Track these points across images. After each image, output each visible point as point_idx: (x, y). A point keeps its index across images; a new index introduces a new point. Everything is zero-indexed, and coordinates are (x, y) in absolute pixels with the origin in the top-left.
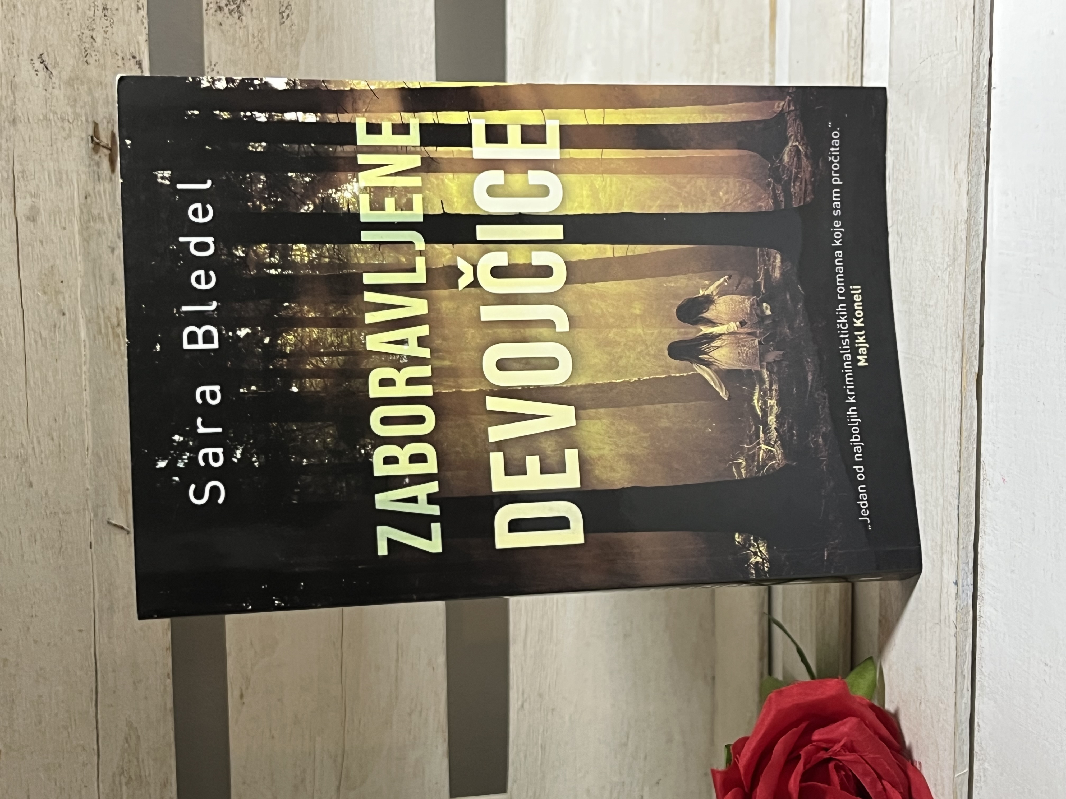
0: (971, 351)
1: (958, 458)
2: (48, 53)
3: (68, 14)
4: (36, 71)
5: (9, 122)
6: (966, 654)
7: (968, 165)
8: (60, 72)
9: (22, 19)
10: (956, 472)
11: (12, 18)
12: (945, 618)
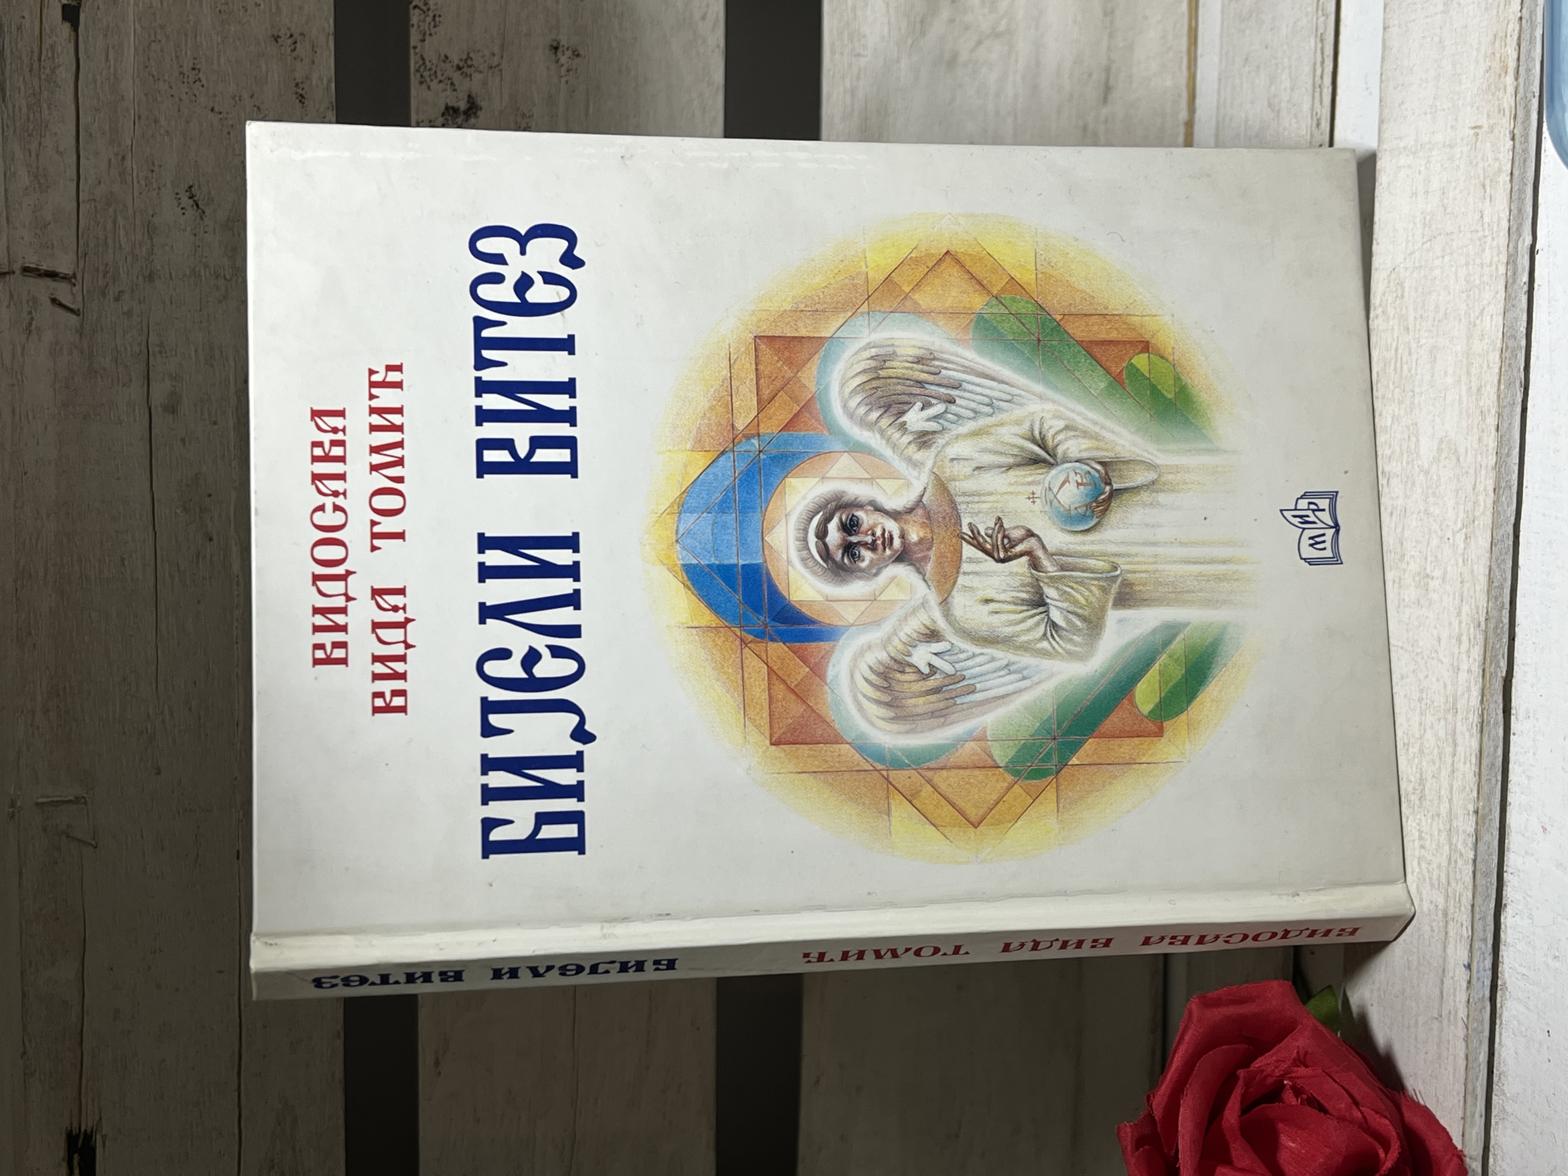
0: (1498, 646)
1: (1475, 795)
2: (199, 185)
3: (229, 133)
4: (182, 209)
5: (144, 277)
6: (1479, 1066)
7: (1499, 389)
8: (215, 210)
9: (166, 138)
10: (1471, 813)
11: (153, 136)
12: (1450, 1013)
